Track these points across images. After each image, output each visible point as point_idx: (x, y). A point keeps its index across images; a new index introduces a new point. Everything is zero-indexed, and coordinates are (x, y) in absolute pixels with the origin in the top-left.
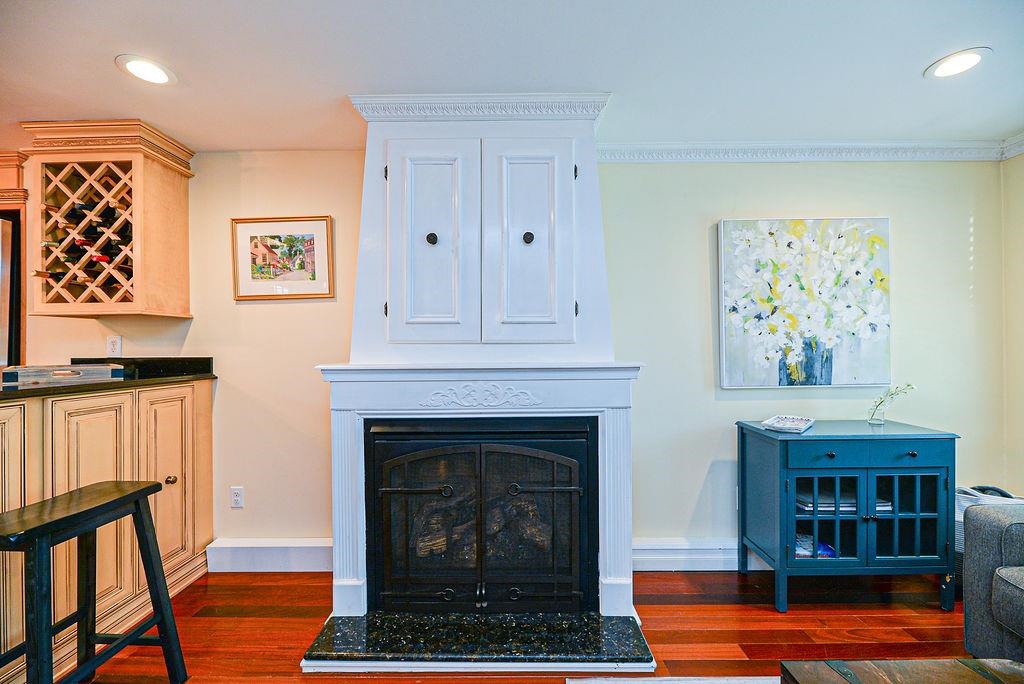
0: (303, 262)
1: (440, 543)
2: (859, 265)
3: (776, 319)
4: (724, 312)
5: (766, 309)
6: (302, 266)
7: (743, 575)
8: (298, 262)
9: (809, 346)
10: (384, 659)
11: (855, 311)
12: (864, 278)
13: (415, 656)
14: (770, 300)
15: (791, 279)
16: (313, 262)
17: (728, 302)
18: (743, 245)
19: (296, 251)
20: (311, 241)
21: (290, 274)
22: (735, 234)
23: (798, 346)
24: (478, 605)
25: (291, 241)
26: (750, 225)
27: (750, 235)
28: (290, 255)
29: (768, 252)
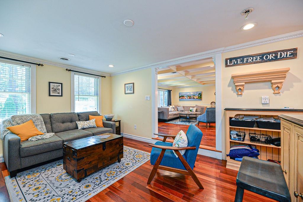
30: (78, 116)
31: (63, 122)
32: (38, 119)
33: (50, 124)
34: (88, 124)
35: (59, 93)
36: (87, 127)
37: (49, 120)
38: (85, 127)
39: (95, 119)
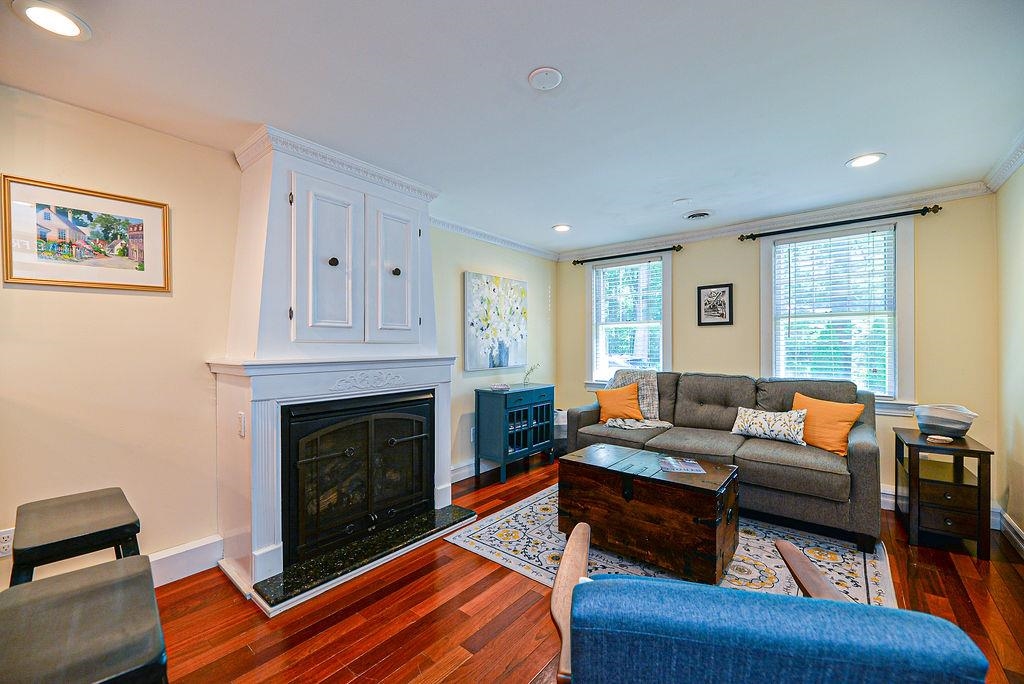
0: (125, 247)
1: (332, 497)
2: (517, 305)
3: (488, 331)
4: (468, 325)
5: (485, 324)
6: (125, 252)
7: (478, 476)
8: (119, 246)
9: (501, 345)
10: (337, 576)
11: (516, 328)
12: (519, 311)
13: (357, 565)
14: (487, 320)
15: (494, 309)
16: (142, 251)
17: (469, 320)
18: (476, 287)
19: (115, 236)
20: (139, 227)
21: (105, 259)
22: (473, 280)
23: (497, 345)
24: (370, 529)
25: (108, 223)
26: (478, 276)
27: (479, 282)
28: (107, 238)
29: (486, 293)
30: (757, 389)
31: (701, 402)
32: (648, 383)
33: (671, 400)
34: (765, 425)
35: (722, 315)
36: (760, 432)
37: (670, 390)
38: (753, 431)
39: (804, 411)
